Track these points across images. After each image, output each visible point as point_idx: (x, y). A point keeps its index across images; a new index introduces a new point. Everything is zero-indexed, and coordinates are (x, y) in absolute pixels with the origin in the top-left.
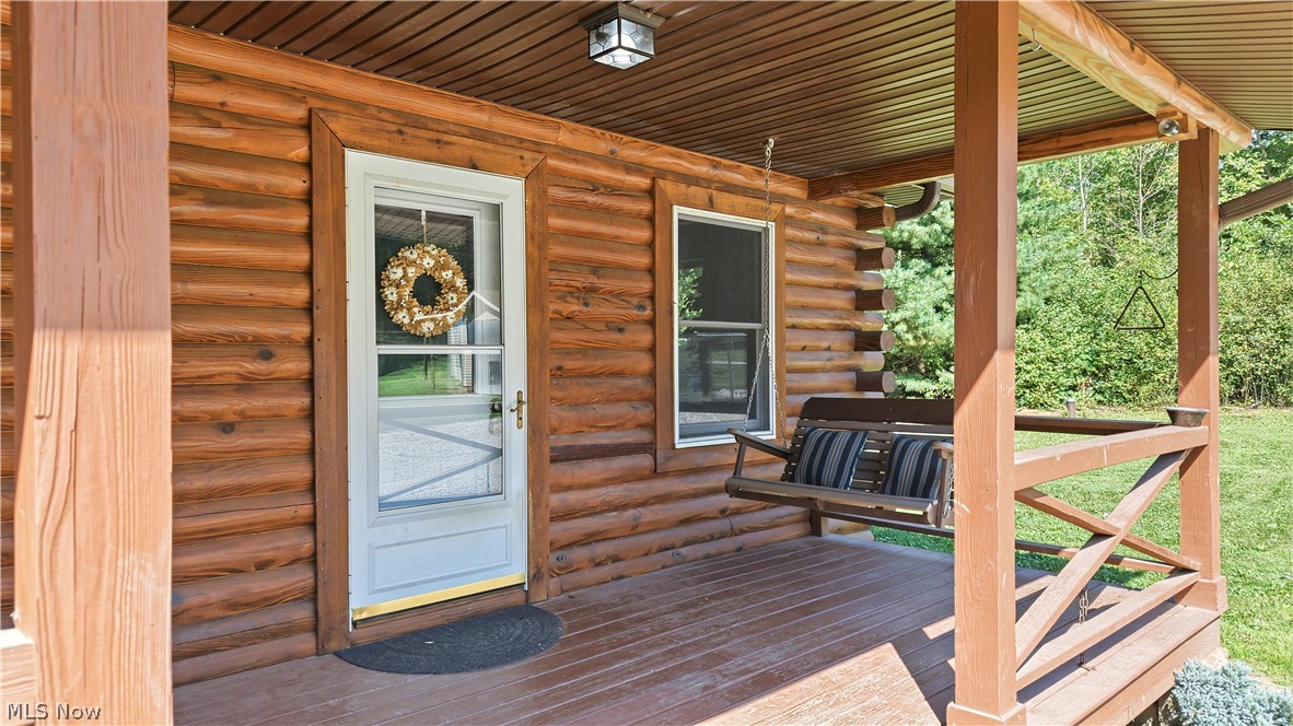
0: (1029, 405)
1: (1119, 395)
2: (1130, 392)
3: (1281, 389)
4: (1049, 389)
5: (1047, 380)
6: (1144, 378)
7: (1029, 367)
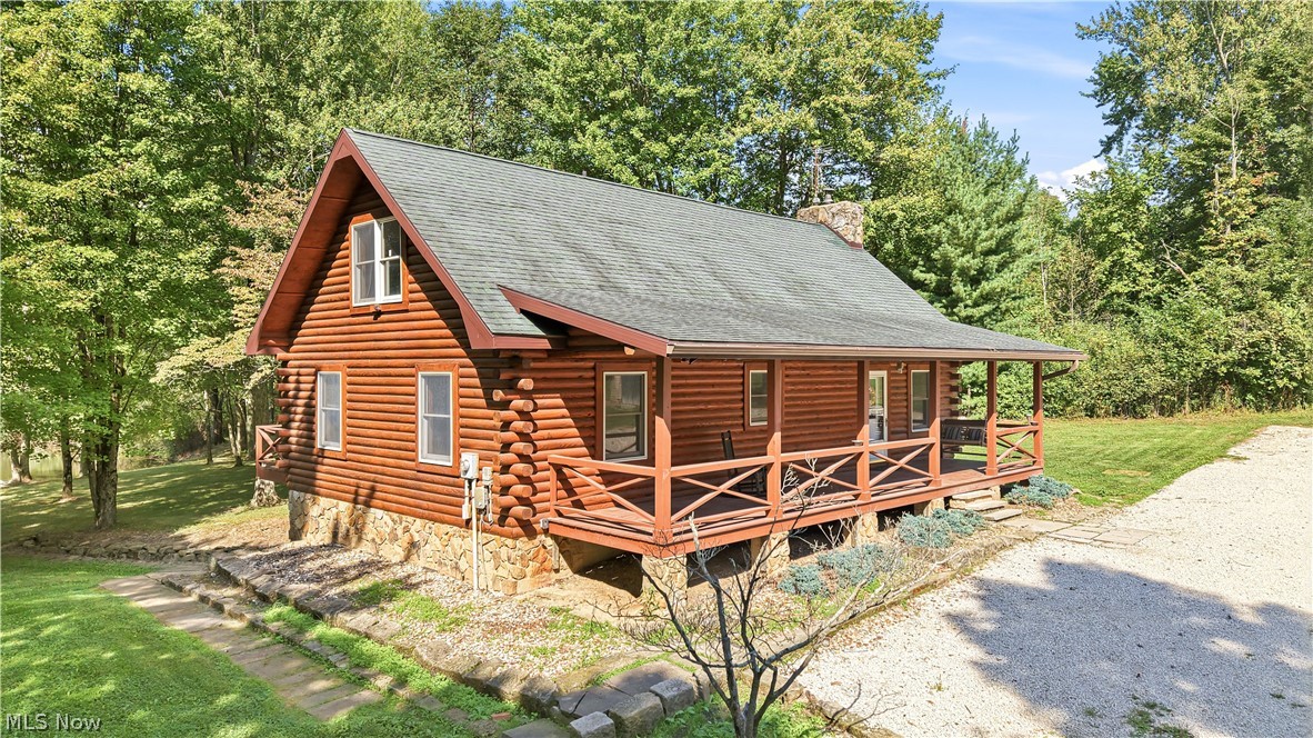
0: (1008, 417)
1: (1056, 412)
2: (1062, 410)
3: (1138, 409)
4: (1018, 408)
5: (1018, 403)
6: (1069, 403)
7: (1007, 396)
